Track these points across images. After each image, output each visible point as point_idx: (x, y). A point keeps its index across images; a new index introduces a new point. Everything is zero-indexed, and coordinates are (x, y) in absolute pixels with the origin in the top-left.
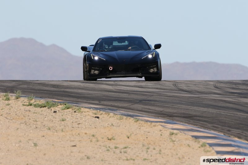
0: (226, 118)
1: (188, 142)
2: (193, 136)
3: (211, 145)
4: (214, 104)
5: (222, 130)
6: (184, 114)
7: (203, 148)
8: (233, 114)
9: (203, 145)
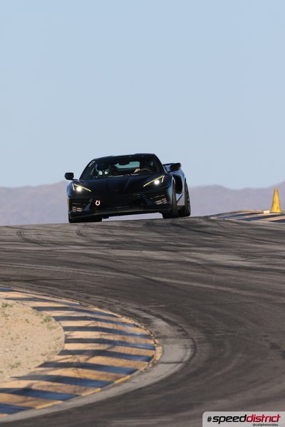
0: (85, 279)
1: (26, 316)
2: (34, 308)
3: (58, 319)
4: (72, 260)
5: (76, 298)
6: (26, 276)
7: (46, 324)
8: (96, 273)
9: (47, 320)
